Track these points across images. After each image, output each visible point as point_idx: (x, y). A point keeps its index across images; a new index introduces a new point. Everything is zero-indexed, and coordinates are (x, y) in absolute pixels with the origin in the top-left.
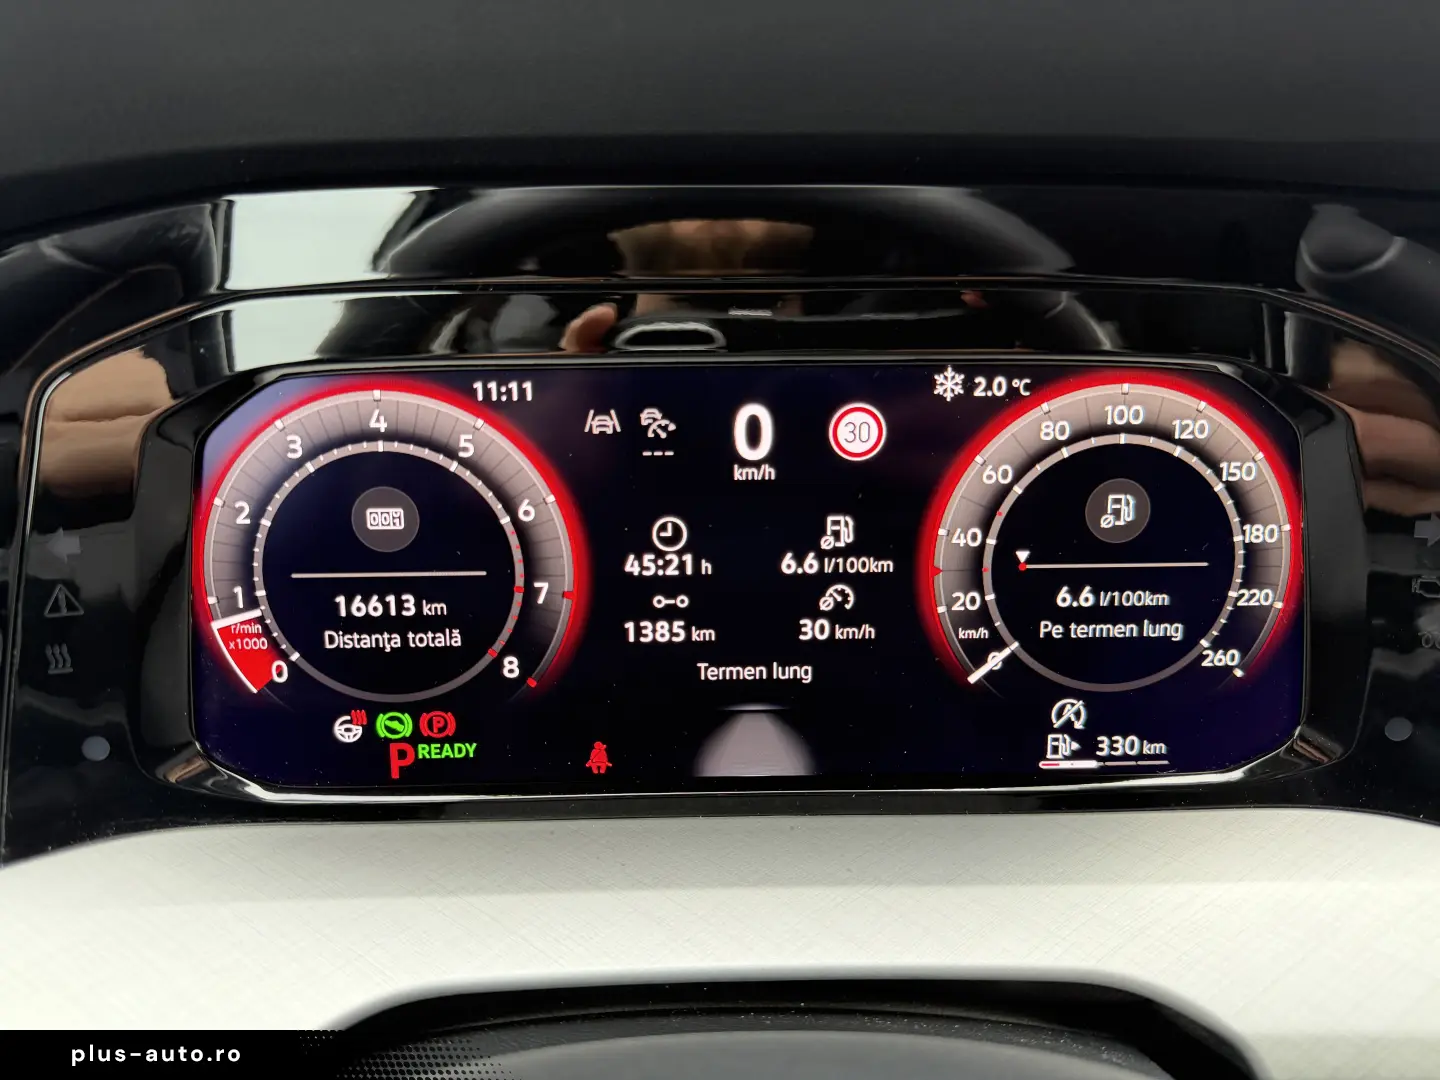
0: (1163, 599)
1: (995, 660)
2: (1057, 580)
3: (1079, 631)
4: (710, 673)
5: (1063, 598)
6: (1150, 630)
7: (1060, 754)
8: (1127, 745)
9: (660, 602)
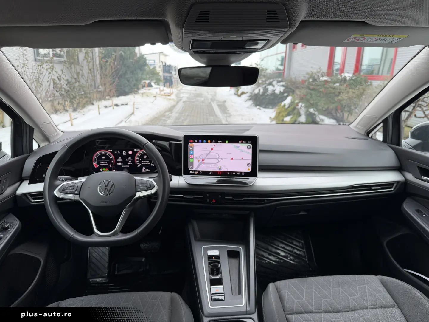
0: (149, 162)
1: (139, 165)
2: (142, 161)
3: (144, 163)
4: (122, 166)
5: (143, 162)
6: (148, 163)
7: (143, 171)
8: (147, 170)
9: (119, 162)
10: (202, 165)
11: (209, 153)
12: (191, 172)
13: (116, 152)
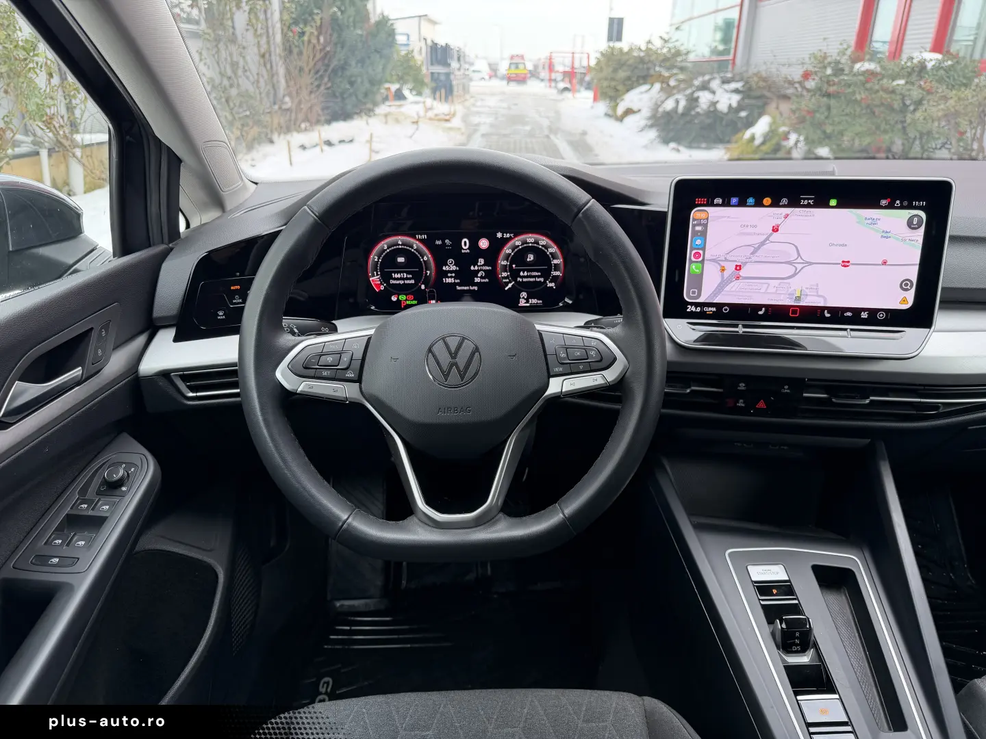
0: (540, 274)
1: (510, 285)
2: (520, 270)
3: (525, 280)
4: (458, 288)
5: (522, 274)
6: (538, 280)
7: (522, 303)
8: (534, 301)
9: (449, 275)
10: (735, 285)
11: (763, 243)
12: (691, 309)
13: (439, 242)
